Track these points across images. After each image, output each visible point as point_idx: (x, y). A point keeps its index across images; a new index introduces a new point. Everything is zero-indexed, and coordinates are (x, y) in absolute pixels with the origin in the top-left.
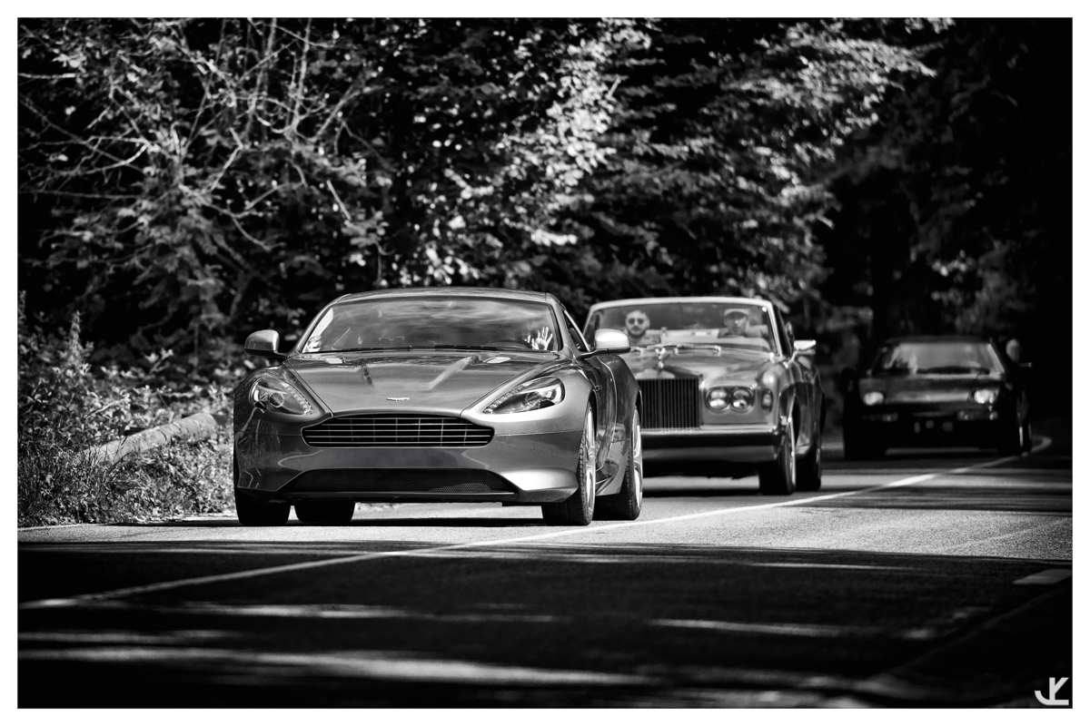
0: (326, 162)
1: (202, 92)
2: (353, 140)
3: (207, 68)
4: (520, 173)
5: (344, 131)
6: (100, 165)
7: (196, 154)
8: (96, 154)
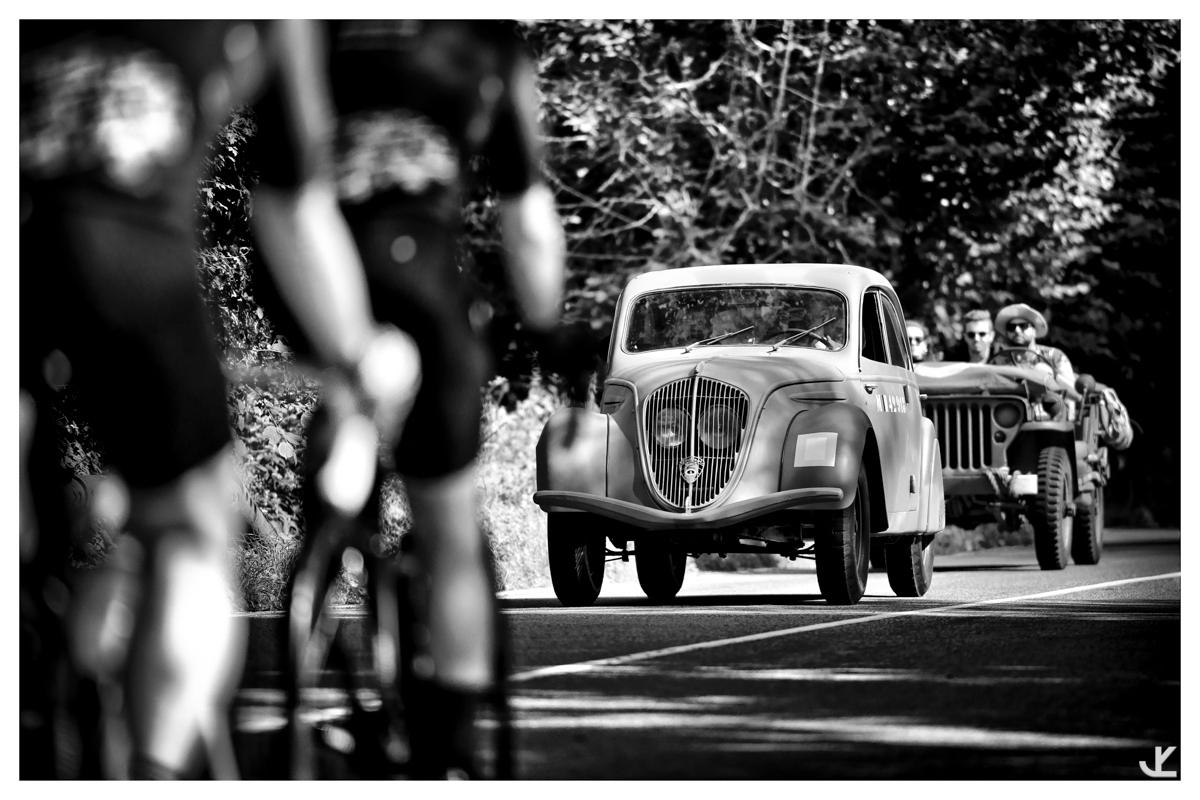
0: (835, 222)
1: (712, 153)
2: (862, 200)
3: (717, 129)
4: (1028, 230)
5: (853, 192)
6: (612, 226)
7: (707, 215)
8: (608, 216)
